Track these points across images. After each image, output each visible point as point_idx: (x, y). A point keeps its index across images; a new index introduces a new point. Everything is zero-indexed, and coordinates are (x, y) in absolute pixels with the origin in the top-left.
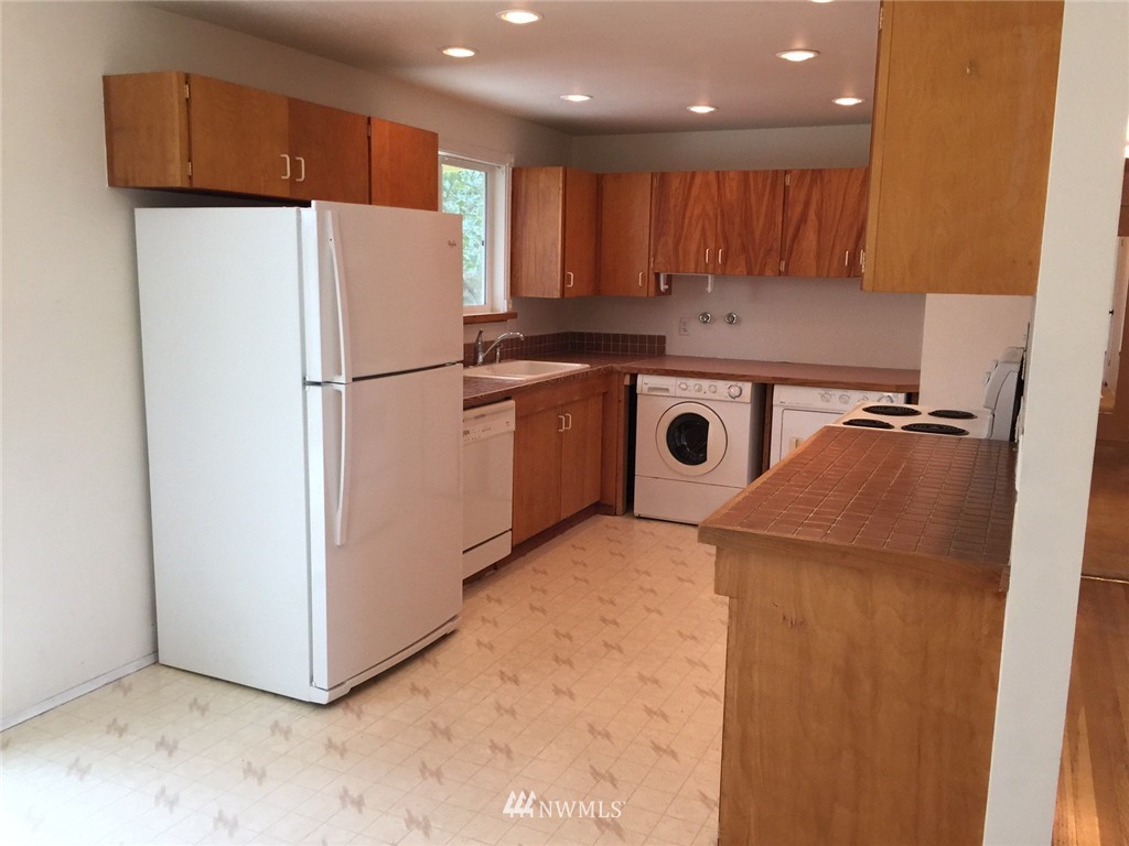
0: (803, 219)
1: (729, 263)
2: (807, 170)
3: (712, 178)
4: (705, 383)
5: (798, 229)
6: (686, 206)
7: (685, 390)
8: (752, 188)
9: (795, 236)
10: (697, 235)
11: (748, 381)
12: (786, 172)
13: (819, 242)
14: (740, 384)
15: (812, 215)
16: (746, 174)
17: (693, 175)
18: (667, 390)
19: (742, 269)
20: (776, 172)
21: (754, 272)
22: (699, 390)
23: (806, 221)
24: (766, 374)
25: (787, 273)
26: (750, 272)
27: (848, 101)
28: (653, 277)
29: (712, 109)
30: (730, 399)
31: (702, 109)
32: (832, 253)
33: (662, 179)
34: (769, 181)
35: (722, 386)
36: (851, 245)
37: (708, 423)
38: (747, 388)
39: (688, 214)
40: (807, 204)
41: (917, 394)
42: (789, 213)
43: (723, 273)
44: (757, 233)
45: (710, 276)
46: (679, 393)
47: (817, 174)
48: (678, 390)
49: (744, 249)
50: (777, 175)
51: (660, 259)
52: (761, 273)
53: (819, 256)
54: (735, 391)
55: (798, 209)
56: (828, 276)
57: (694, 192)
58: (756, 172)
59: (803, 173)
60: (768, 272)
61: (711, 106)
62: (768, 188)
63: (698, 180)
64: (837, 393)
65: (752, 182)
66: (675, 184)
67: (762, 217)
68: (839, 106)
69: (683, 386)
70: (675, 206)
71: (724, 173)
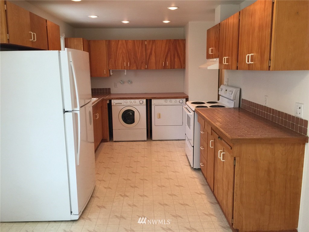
0: (151, 53)
1: (131, 66)
2: (151, 40)
3: (124, 42)
4: (132, 101)
5: (150, 56)
6: (117, 50)
7: (127, 103)
8: (136, 45)
9: (149, 59)
10: (121, 58)
11: (145, 99)
12: (145, 41)
13: (156, 60)
14: (142, 100)
15: (153, 53)
16: (134, 41)
17: (119, 41)
18: (121, 103)
19: (135, 68)
20: (142, 41)
21: (138, 68)
22: (131, 103)
23: (152, 54)
24: (149, 97)
25: (147, 68)
26: (137, 69)
27: (166, 22)
28: (108, 71)
29: (129, 22)
30: (140, 104)
31: (126, 22)
32: (159, 63)
33: (109, 42)
34: (141, 43)
35: (137, 101)
36: (164, 60)
37: (134, 112)
38: (145, 101)
39: (118, 53)
40: (152, 49)
41: (188, 98)
42: (147, 52)
43: (129, 69)
44: (139, 57)
45: (125, 70)
46: (125, 104)
47: (154, 41)
48: (124, 103)
49: (135, 62)
50: (143, 42)
51: (110, 66)
52: (141, 69)
53: (156, 64)
54: (141, 102)
55: (149, 51)
56: (159, 69)
57: (119, 46)
58: (137, 41)
59: (150, 41)
60: (143, 68)
61: (128, 21)
62: (141, 45)
63: (120, 43)
64: (169, 100)
65: (136, 43)
66: (113, 43)
67: (140, 53)
68: (164, 23)
69: (126, 102)
70: (114, 50)
71: (127, 40)
